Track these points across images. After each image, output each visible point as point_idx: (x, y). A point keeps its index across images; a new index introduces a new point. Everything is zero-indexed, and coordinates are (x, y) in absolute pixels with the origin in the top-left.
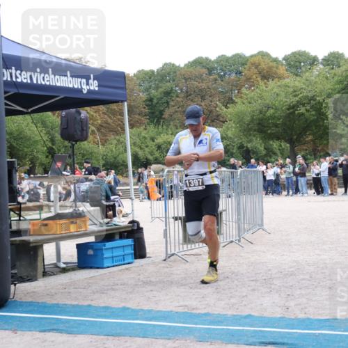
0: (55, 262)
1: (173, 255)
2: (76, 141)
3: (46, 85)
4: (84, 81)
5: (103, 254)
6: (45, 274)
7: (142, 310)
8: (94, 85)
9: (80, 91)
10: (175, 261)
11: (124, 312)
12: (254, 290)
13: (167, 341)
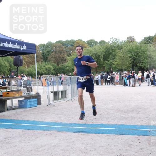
0: (11, 106)
1: (50, 104)
2: (19, 66)
3: (9, 47)
4: (22, 46)
5: (27, 104)
6: (8, 110)
7: (40, 122)
8: (25, 48)
9: (20, 49)
10: (51, 106)
11: (34, 122)
12: (76, 115)
13: (48, 131)
